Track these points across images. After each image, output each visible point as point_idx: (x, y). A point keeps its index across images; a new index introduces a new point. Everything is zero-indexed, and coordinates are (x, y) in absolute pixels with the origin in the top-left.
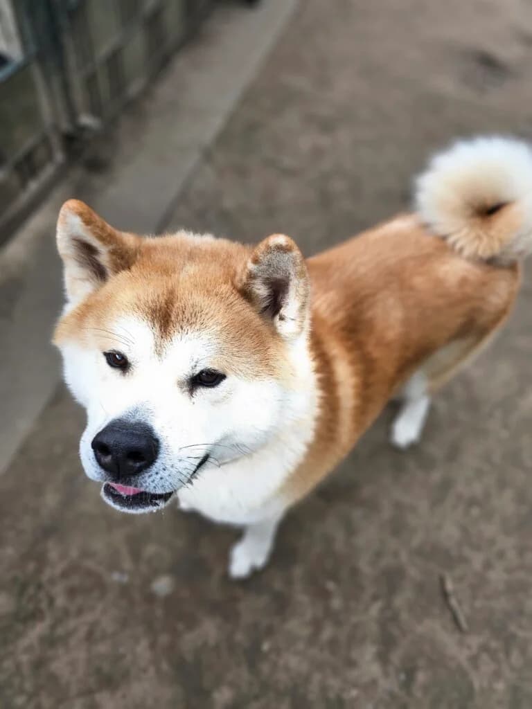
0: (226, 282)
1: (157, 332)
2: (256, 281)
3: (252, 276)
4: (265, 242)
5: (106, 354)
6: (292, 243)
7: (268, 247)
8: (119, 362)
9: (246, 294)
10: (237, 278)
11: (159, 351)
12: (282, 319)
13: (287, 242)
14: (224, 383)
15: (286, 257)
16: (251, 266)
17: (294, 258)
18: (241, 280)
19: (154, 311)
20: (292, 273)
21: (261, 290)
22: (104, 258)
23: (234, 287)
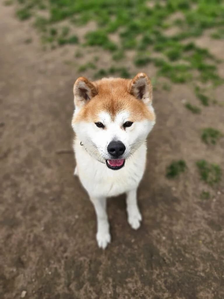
0: (126, 92)
1: (111, 114)
2: (135, 89)
3: (133, 88)
4: (136, 76)
5: (96, 123)
6: (145, 74)
7: (138, 78)
8: (100, 125)
9: (132, 94)
10: (128, 89)
11: (113, 120)
12: (144, 98)
13: (143, 74)
14: (133, 125)
15: (144, 79)
16: (132, 84)
17: (146, 79)
18: (129, 90)
19: (109, 108)
20: (146, 83)
21: (136, 91)
22: (89, 93)
23: (128, 92)
